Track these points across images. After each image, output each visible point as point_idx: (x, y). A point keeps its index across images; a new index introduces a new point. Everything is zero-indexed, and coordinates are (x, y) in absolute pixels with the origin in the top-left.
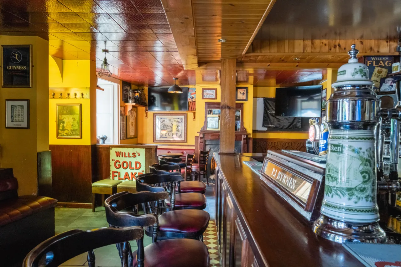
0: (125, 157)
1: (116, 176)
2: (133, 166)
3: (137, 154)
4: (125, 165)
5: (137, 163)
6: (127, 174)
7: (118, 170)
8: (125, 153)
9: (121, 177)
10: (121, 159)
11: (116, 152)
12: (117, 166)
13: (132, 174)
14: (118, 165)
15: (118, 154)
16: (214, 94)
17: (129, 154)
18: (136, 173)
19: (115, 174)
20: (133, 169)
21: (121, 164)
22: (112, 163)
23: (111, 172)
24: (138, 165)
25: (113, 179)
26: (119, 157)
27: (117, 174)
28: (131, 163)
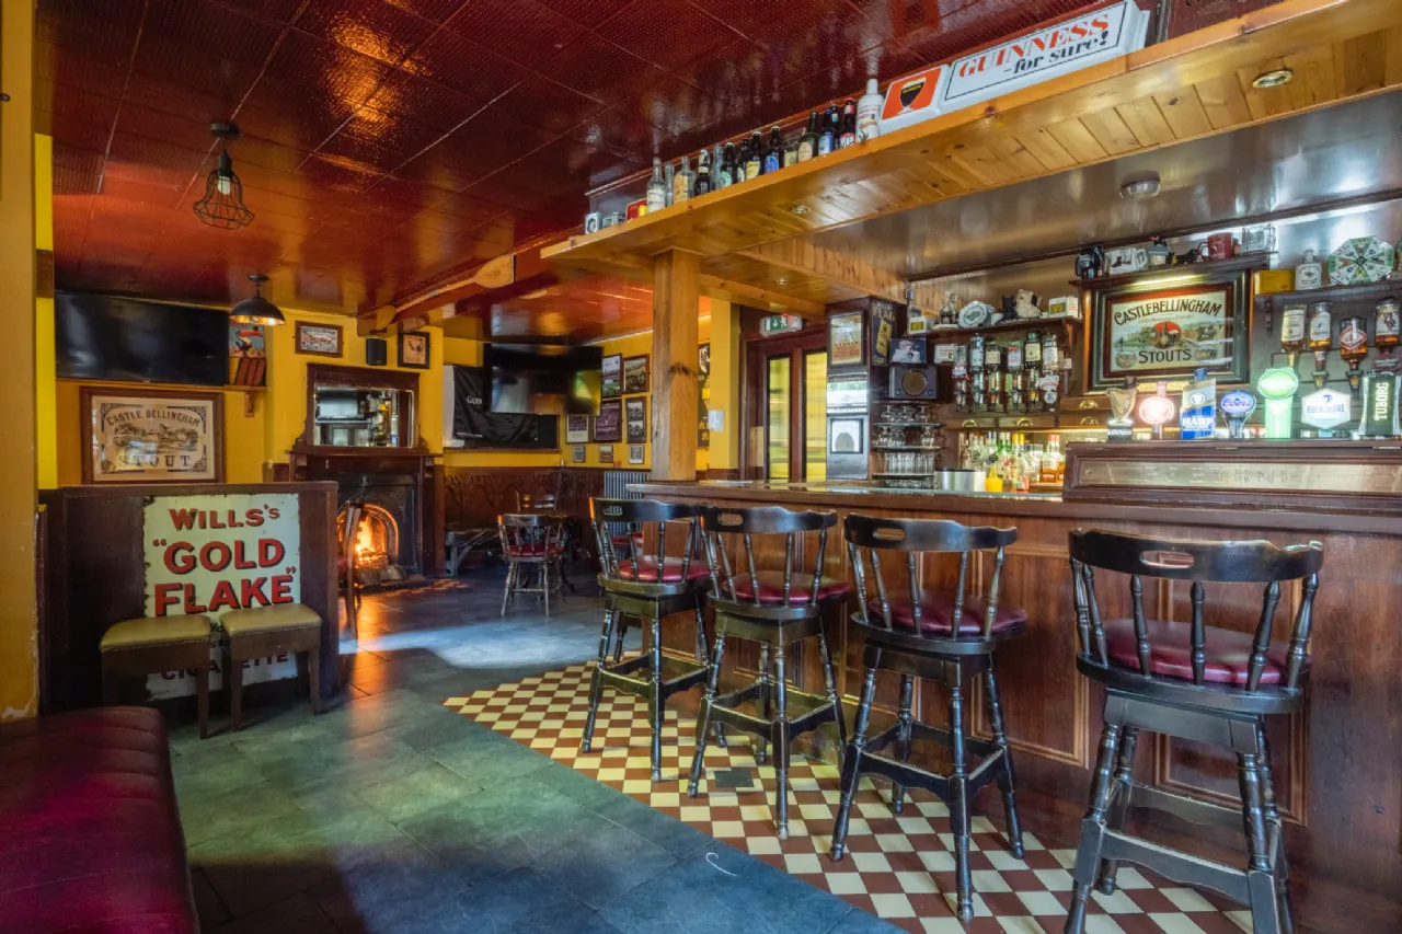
0: (215, 525)
1: (176, 601)
2: (252, 554)
3: (266, 515)
4: (216, 556)
5: (264, 545)
6: (224, 588)
7: (183, 579)
8: (214, 514)
9: (199, 603)
10: (198, 537)
11: (173, 512)
12: (180, 563)
13: (246, 583)
14: (184, 559)
15: (183, 520)
16: (335, 342)
17: (232, 514)
18: (265, 580)
19: (170, 594)
20: (253, 565)
21: (197, 553)
22: (154, 555)
23: (150, 590)
24: (272, 552)
25: (161, 612)
26: (190, 527)
27: (181, 594)
28: (241, 546)
